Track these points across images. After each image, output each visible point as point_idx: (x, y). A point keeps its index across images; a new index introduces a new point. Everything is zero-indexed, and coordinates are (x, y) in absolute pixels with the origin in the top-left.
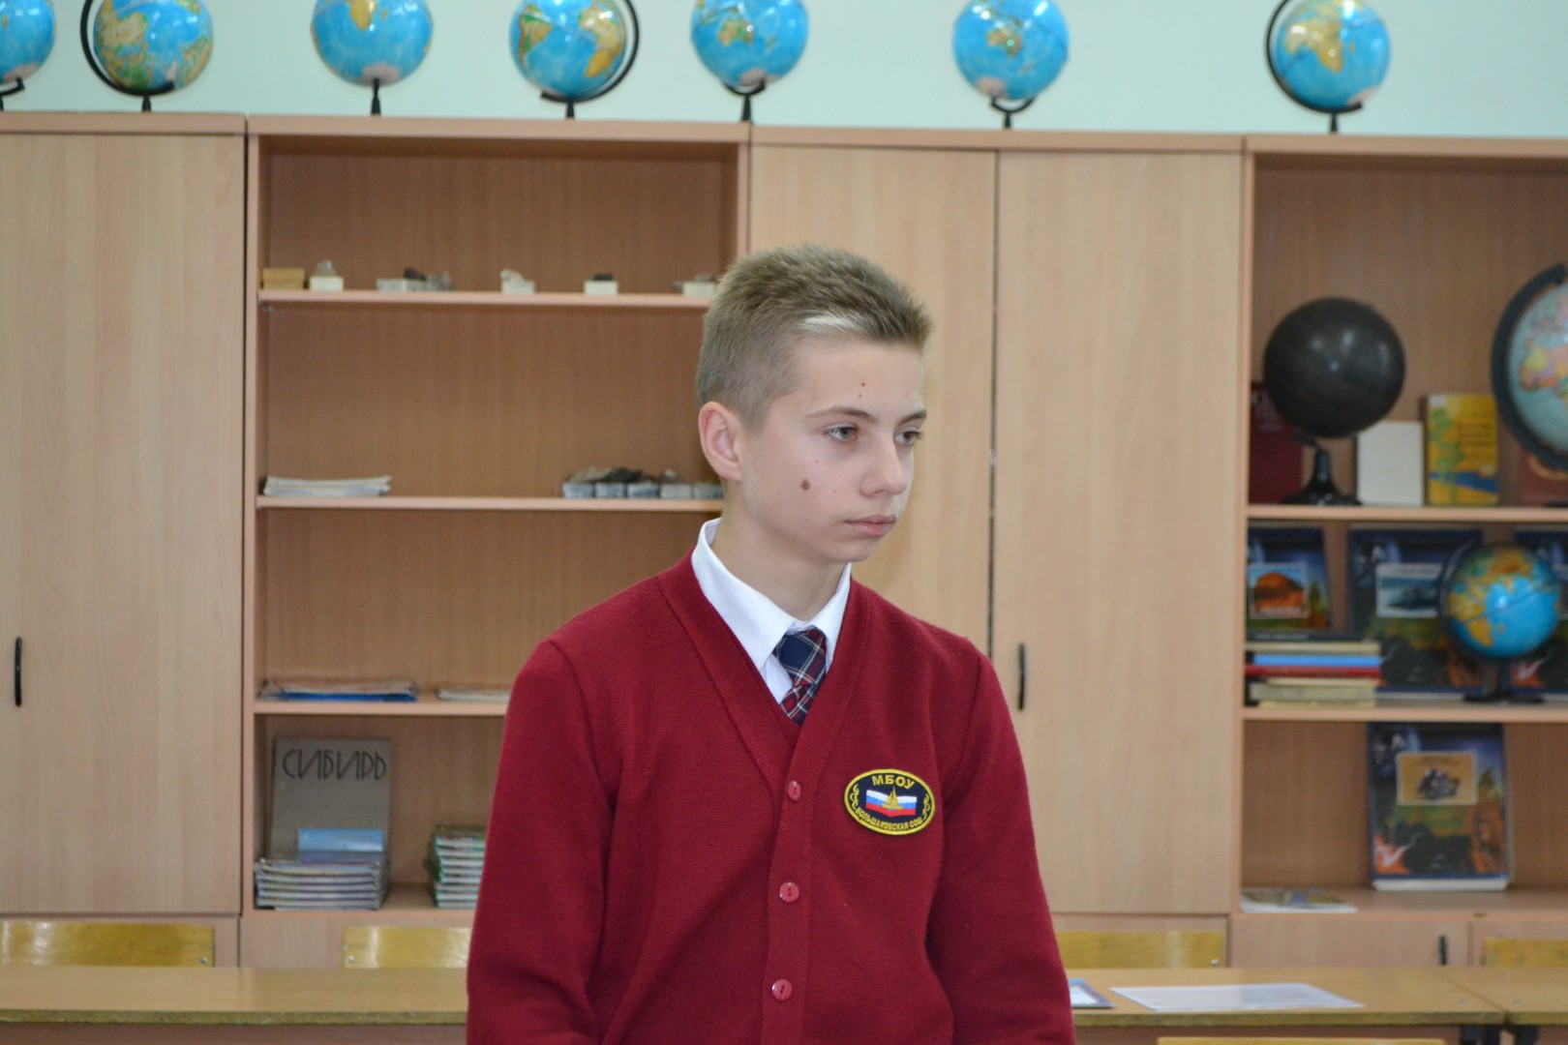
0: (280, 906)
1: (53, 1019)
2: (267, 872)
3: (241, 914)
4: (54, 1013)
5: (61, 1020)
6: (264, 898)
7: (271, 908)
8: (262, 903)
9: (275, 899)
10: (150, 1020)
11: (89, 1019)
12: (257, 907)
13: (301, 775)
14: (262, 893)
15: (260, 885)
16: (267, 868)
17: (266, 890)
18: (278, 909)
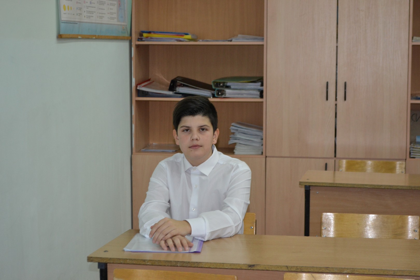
0: (417, 157)
1: (381, 187)
2: (413, 148)
3: (406, 160)
4: (381, 186)
5: (383, 188)
6: (412, 155)
7: (414, 158)
8: (412, 156)
9: (415, 155)
10: (408, 188)
11: (391, 188)
12: (410, 158)
13: (417, 121)
14: (412, 154)
15: (411, 151)
16: (413, 146)
17: (413, 153)
18: (416, 158)
